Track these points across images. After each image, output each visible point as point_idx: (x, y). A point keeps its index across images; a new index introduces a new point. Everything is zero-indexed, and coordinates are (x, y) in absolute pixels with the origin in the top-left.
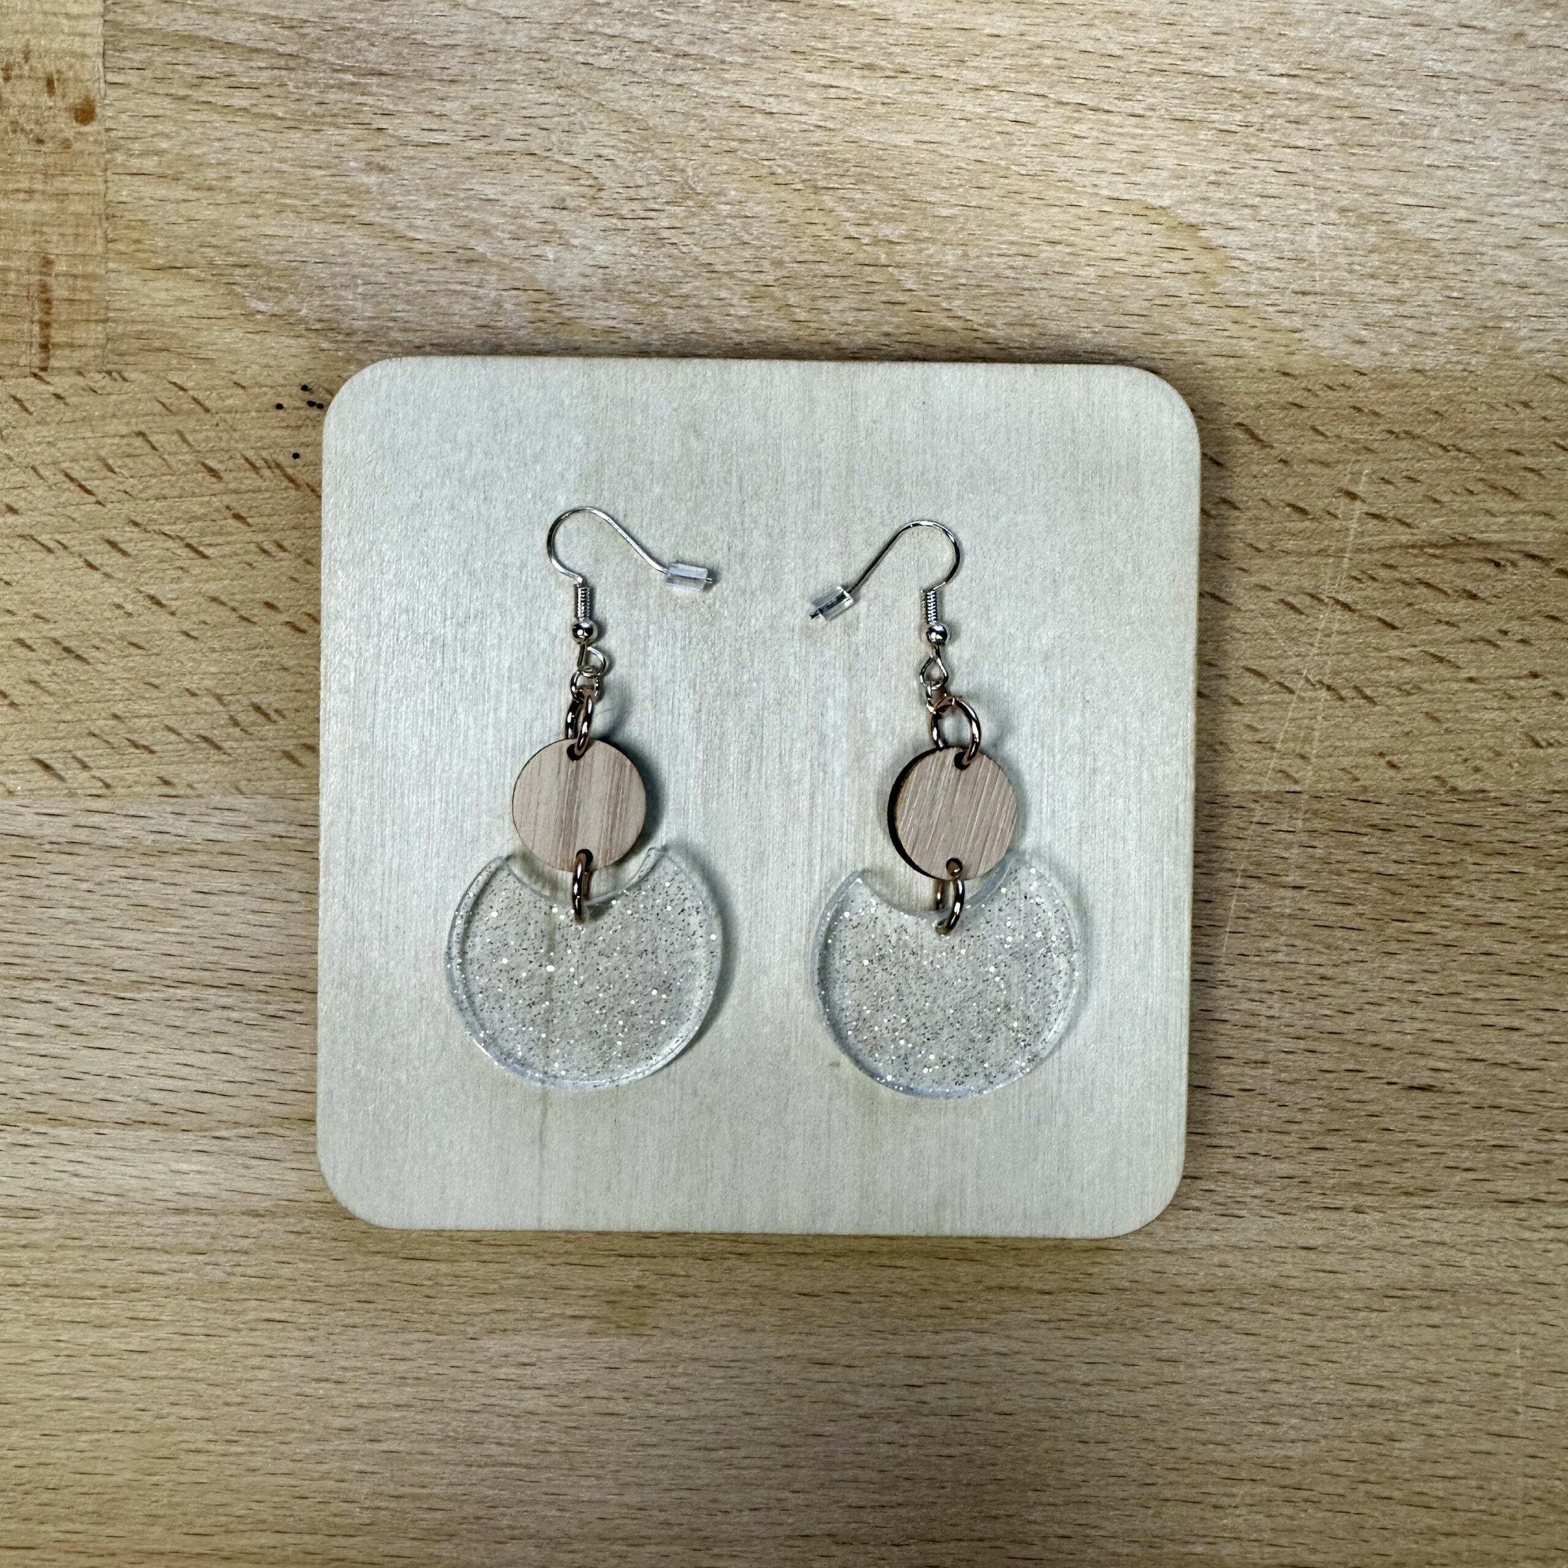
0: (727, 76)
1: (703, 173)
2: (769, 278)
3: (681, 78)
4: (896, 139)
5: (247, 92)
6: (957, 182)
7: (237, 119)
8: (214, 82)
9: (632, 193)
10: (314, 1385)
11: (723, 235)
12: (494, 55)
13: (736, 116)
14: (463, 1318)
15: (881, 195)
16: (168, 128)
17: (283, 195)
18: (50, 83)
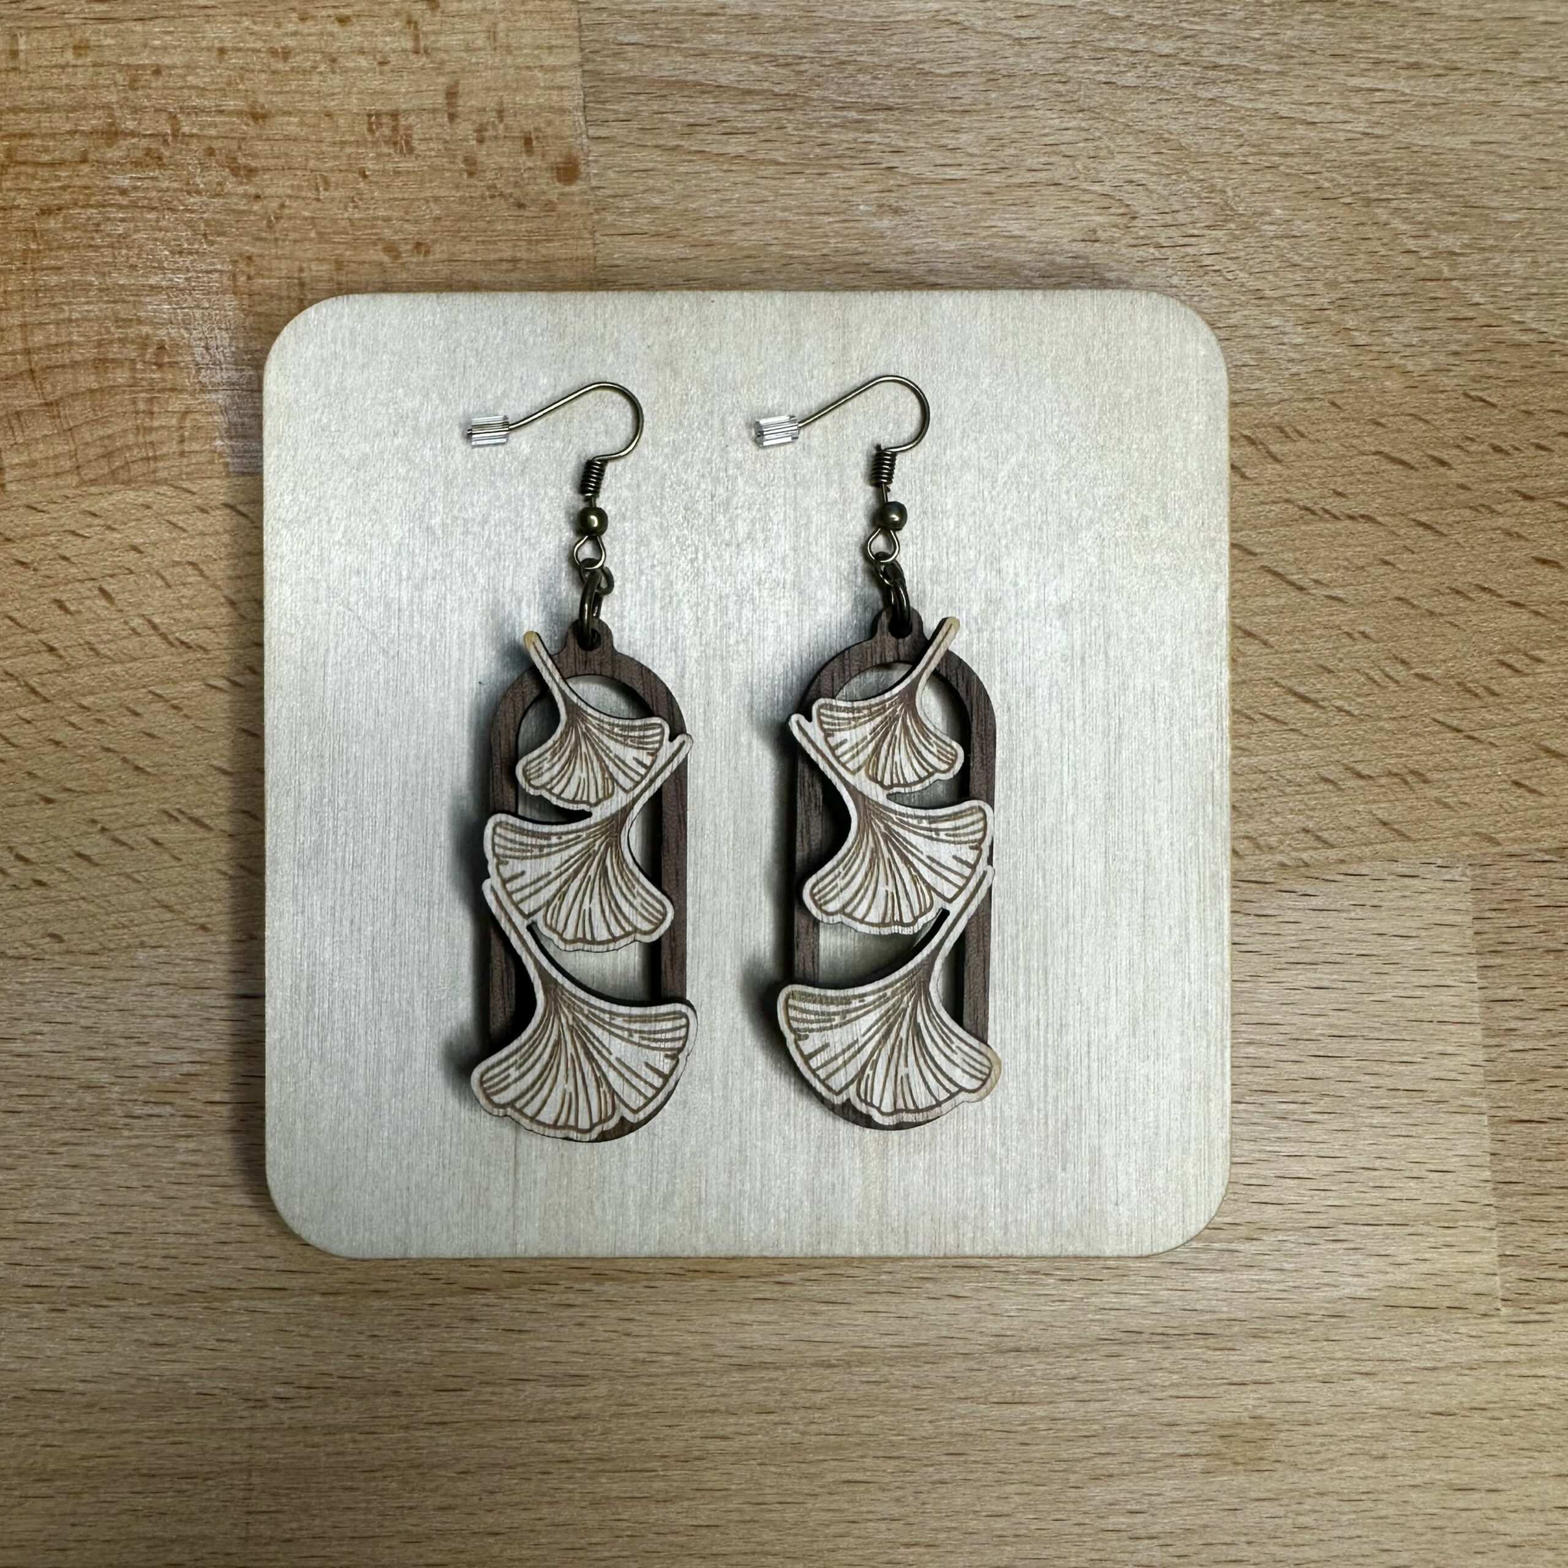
0: (1263, 86)
1: (1244, 192)
2: (1324, 301)
3: (1214, 92)
4: (1450, 142)
5: (743, 138)
6: (1520, 184)
7: (734, 168)
8: (706, 129)
9: (1169, 219)
10: (902, 1550)
11: (1270, 258)
12: (1008, 81)
13: (1276, 128)
14: (1064, 1466)
15: (1439, 203)
16: (662, 182)
17: (788, 245)
18: (528, 141)
